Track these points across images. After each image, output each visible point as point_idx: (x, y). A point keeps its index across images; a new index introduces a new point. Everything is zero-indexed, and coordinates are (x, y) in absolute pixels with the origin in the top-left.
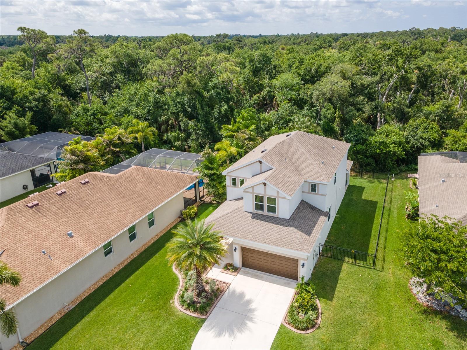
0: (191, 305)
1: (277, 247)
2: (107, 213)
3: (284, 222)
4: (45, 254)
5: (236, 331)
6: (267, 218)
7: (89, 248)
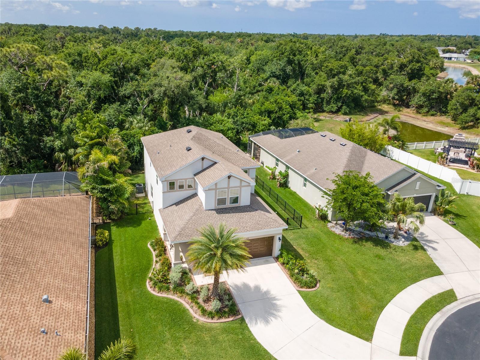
0: (220, 313)
1: (260, 231)
2: (53, 262)
3: (248, 208)
4: (47, 333)
5: (275, 312)
6: (230, 209)
7: (80, 305)
